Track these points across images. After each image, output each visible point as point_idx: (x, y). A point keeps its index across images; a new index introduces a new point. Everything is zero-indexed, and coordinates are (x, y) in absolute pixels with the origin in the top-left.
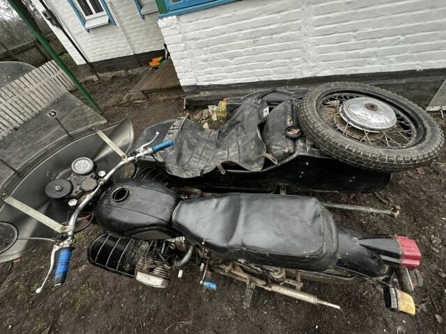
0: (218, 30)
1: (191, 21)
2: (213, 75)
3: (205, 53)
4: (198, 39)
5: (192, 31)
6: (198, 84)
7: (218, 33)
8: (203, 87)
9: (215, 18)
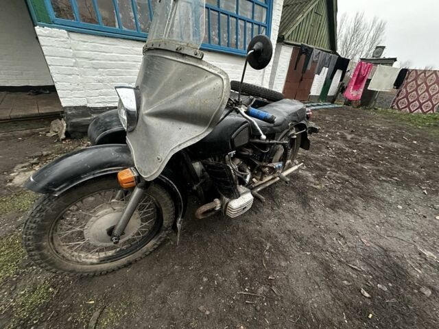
0: (117, 57)
1: (85, 42)
2: (108, 97)
3: (100, 74)
4: (93, 59)
5: (85, 50)
6: (89, 105)
7: (117, 59)
8: (95, 109)
9: (113, 46)
